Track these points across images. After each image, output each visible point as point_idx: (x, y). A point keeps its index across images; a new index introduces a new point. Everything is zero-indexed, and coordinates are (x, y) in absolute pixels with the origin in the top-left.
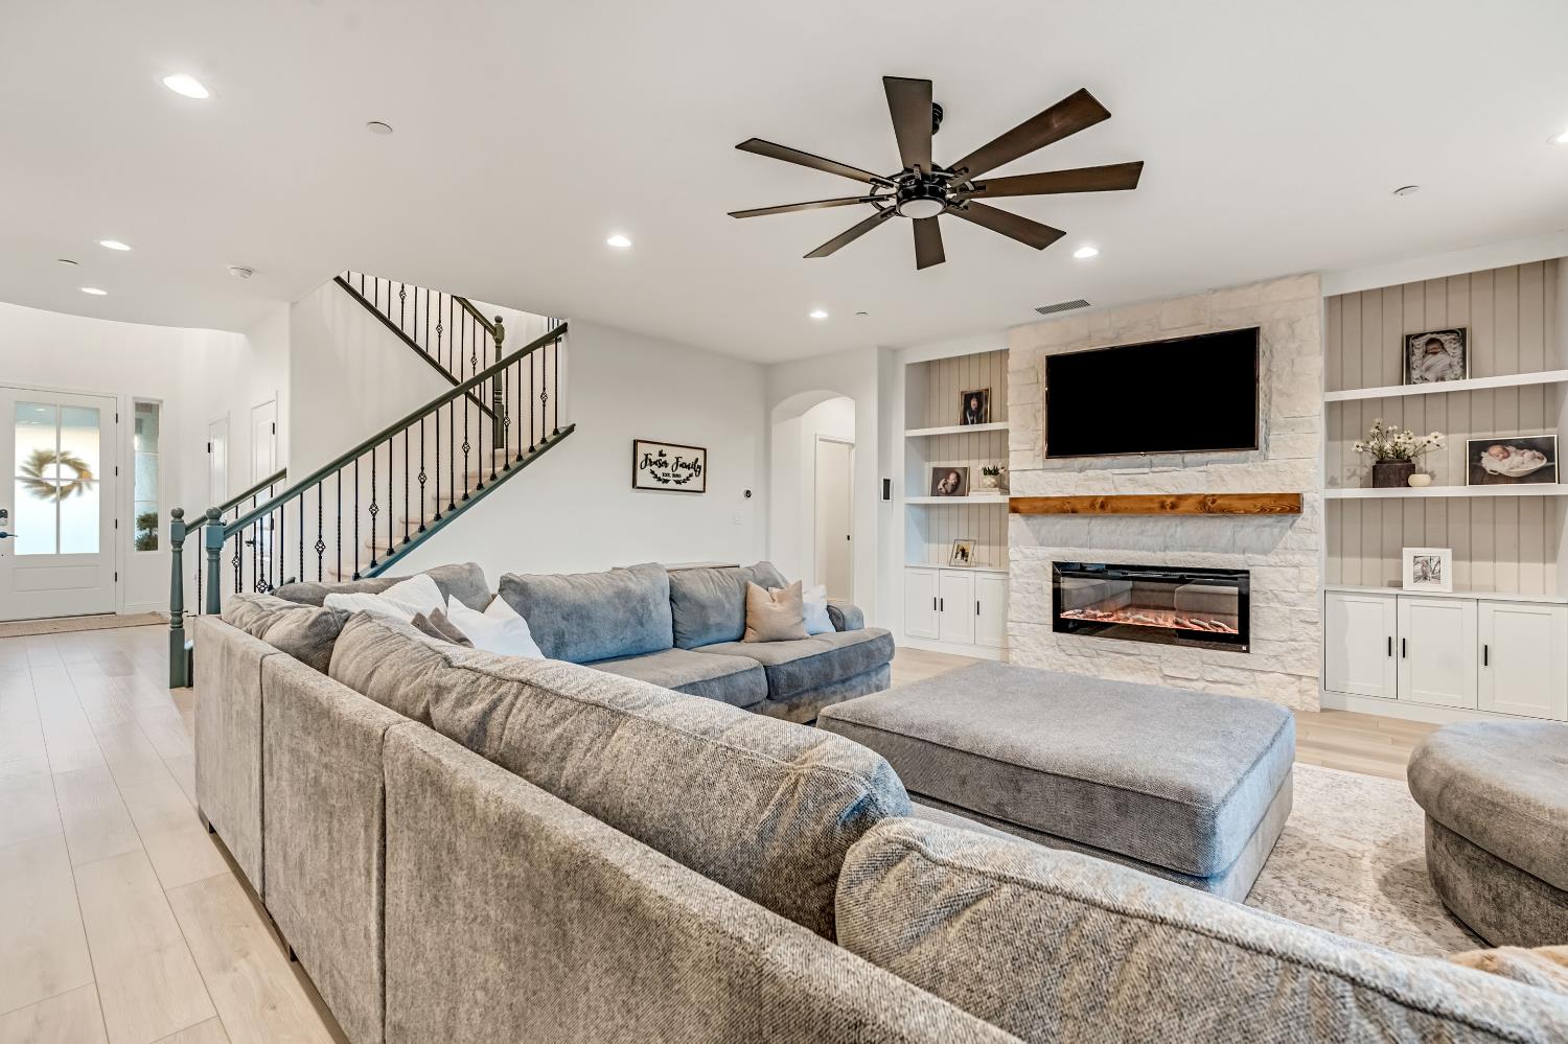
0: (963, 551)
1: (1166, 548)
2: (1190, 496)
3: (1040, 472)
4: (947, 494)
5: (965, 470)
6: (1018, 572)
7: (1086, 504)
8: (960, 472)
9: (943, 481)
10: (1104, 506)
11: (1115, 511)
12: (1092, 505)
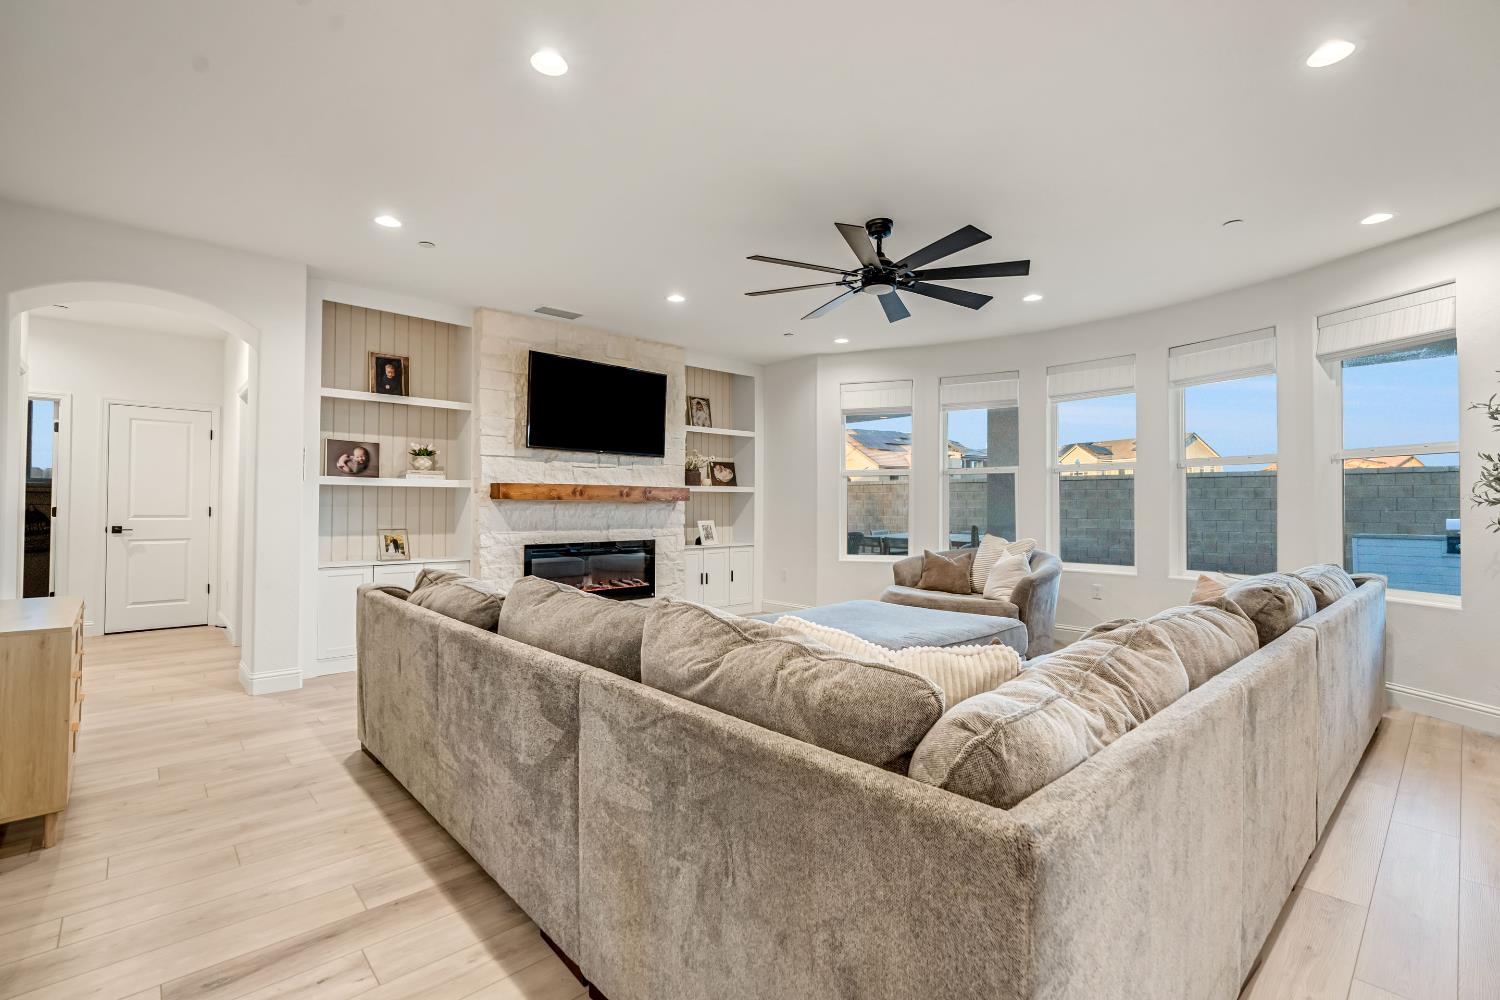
0: (395, 542)
1: (608, 528)
2: (637, 487)
3: (512, 460)
4: (352, 473)
5: (377, 446)
6: (489, 558)
7: (570, 491)
8: (369, 449)
9: (343, 458)
10: (580, 493)
11: (590, 498)
12: (574, 493)
